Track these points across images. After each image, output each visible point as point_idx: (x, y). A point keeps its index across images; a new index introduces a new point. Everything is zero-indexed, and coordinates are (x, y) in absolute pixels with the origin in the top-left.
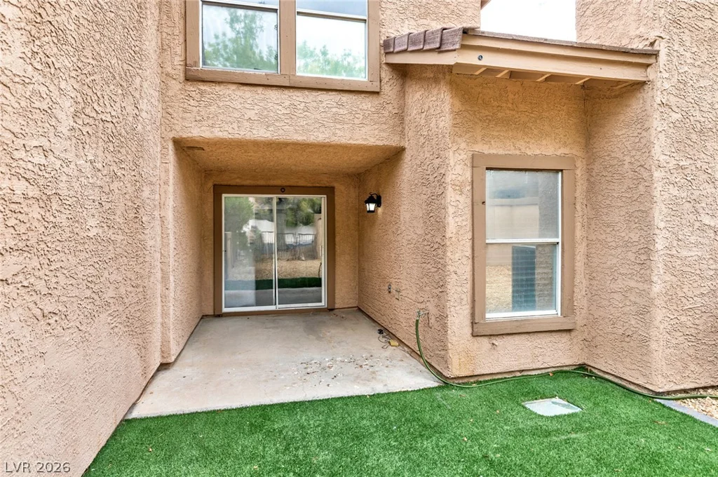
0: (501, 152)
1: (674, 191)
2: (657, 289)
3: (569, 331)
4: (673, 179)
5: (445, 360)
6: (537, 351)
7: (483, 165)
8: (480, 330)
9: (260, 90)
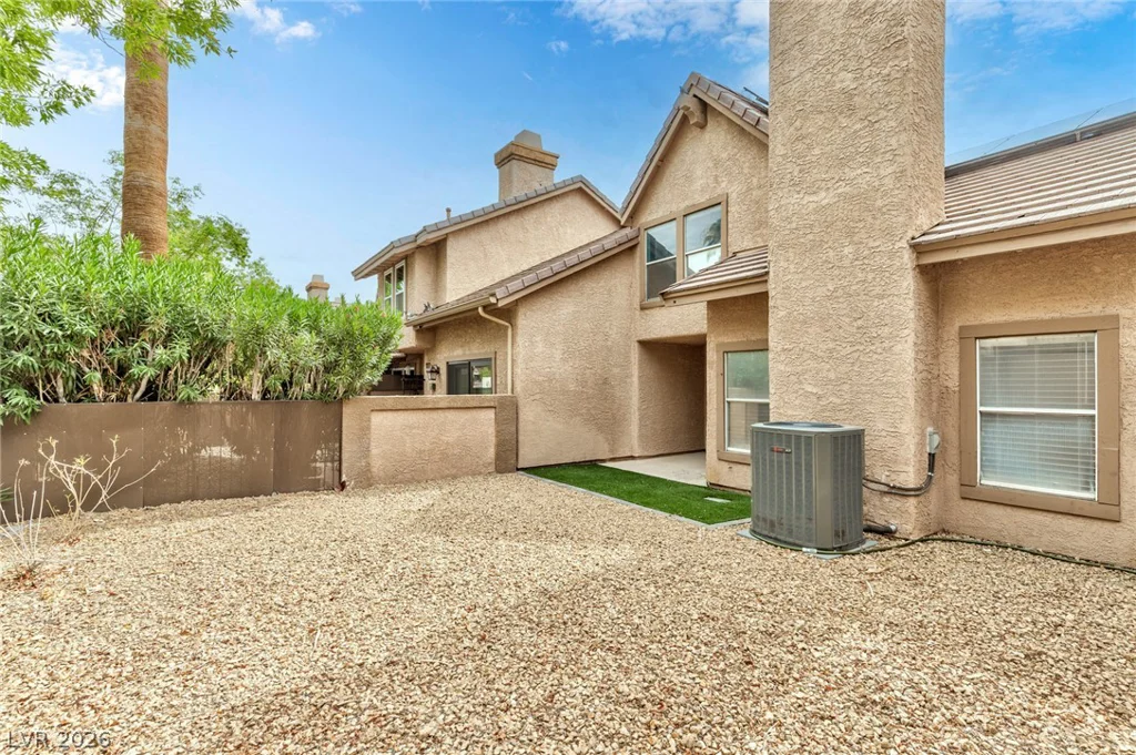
0: (735, 340)
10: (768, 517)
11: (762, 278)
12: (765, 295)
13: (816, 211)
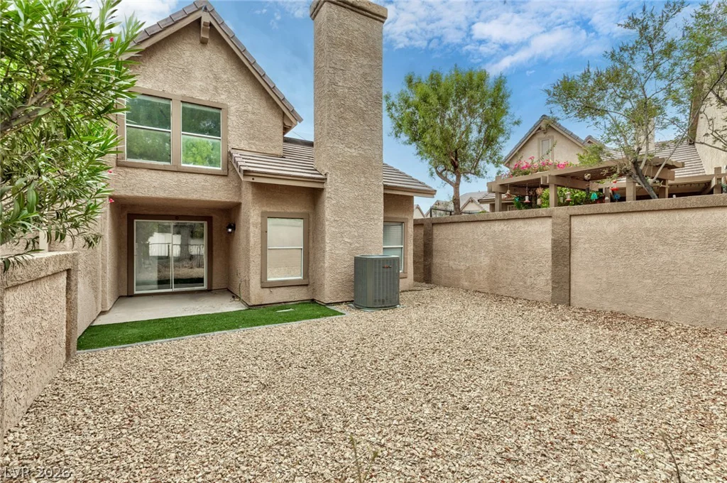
0: (275, 211)
1: (333, 229)
2: (326, 265)
3: (307, 285)
4: (333, 225)
5: (249, 299)
6: (291, 294)
7: (266, 216)
8: (265, 285)
9: (160, 172)
10: (381, 298)
11: (323, 181)
12: (322, 190)
13: (350, 156)
